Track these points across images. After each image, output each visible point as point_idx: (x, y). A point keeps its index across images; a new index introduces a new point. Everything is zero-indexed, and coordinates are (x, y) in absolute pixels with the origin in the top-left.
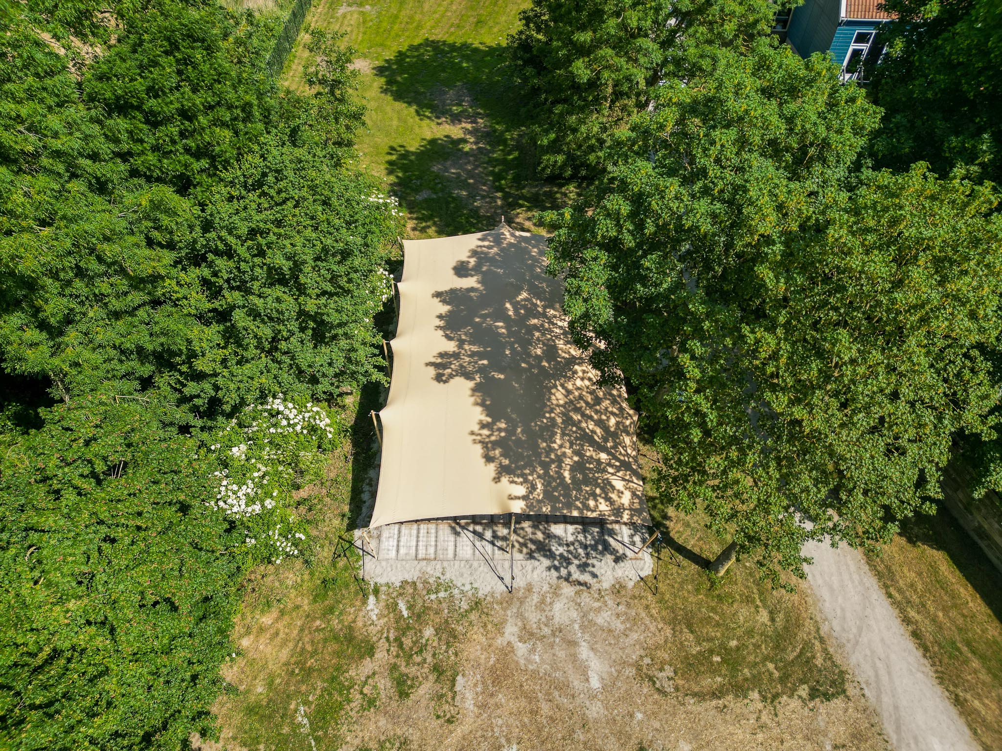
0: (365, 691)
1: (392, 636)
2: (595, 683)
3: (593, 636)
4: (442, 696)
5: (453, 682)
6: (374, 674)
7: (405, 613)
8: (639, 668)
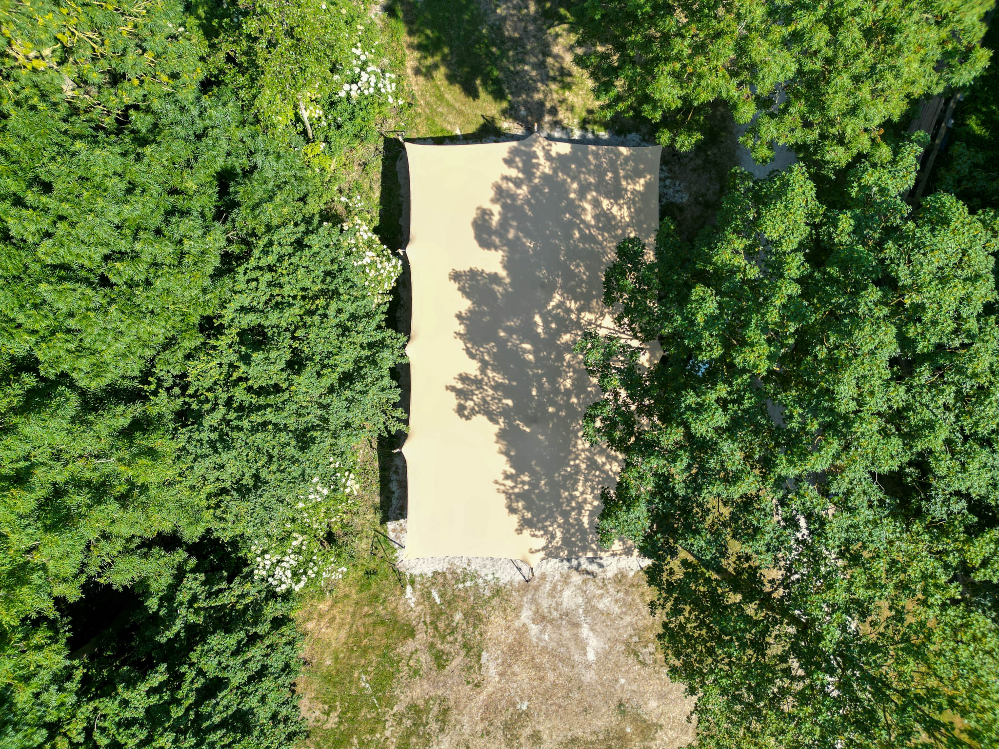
0: (411, 663)
1: (428, 620)
2: (591, 656)
3: (594, 619)
4: (471, 667)
5: (479, 656)
6: (416, 651)
7: (438, 601)
8: (627, 644)
